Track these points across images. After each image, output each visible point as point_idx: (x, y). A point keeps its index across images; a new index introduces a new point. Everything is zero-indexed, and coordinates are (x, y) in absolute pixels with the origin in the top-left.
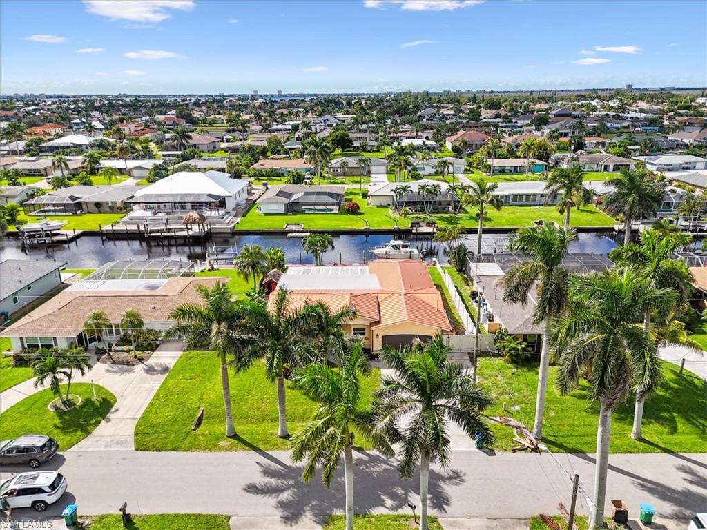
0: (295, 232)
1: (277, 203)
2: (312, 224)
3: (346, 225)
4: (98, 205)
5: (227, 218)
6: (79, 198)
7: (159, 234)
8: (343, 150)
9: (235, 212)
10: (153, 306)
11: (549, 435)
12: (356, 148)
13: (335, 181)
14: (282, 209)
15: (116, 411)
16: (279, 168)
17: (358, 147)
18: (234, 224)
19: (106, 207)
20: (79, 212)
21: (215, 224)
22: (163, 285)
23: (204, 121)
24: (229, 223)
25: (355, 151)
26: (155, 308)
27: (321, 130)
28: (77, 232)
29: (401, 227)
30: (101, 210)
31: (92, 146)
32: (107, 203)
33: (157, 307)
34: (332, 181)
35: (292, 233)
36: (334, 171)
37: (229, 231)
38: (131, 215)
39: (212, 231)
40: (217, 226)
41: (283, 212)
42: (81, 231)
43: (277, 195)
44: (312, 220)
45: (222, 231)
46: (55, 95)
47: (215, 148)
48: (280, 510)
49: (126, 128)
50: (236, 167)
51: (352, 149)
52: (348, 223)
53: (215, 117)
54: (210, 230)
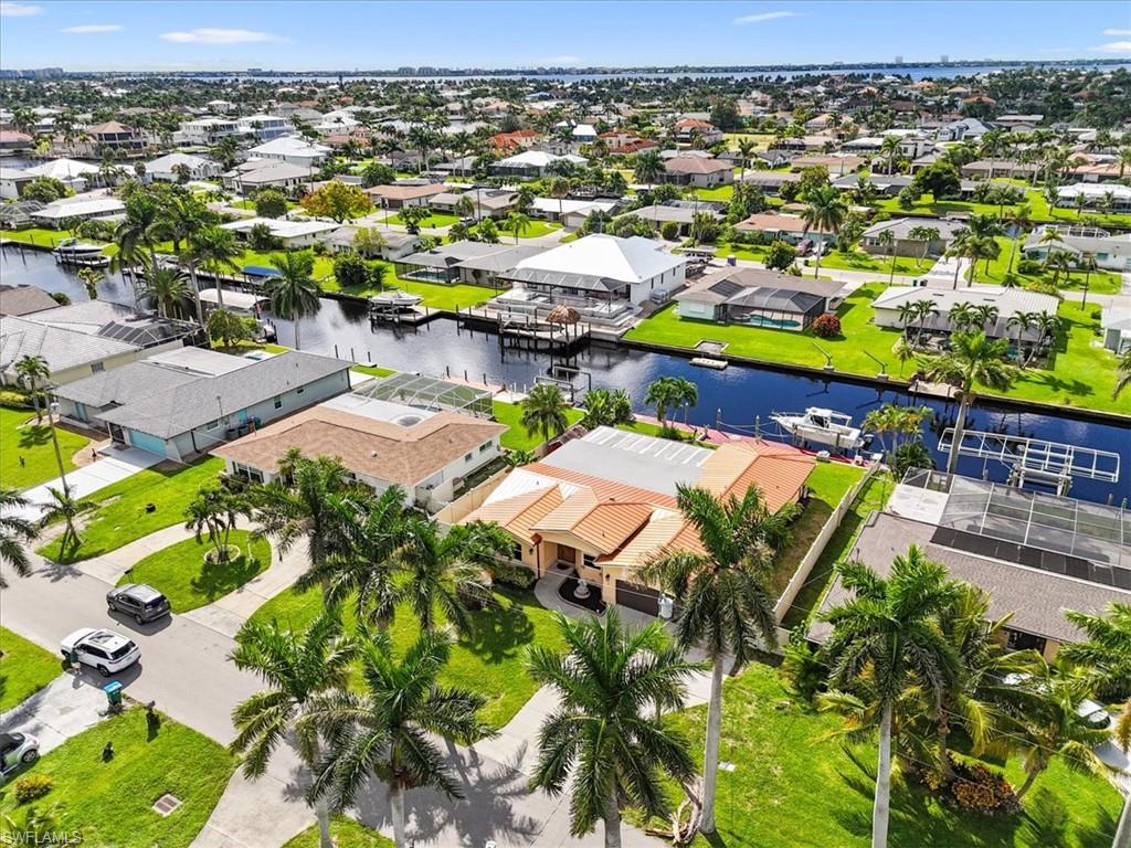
0: (707, 356)
1: (705, 302)
2: (742, 346)
3: (796, 358)
4: (477, 273)
5: (624, 317)
6: (458, 261)
7: (516, 331)
8: (936, 198)
9: (641, 309)
10: (374, 452)
11: (731, 833)
12: (967, 195)
13: (863, 263)
14: (710, 314)
15: (258, 580)
16: (777, 230)
17: (971, 192)
18: (626, 329)
19: (484, 280)
20: (453, 281)
21: (600, 325)
22: (423, 420)
23: (754, 123)
24: (620, 326)
25: (964, 200)
26: (375, 455)
27: (925, 153)
28: (432, 311)
29: (893, 378)
30: (480, 280)
31: (549, 169)
32: (488, 272)
33: (380, 454)
34: (857, 262)
35: (700, 356)
36: (872, 243)
37: (614, 339)
38: (507, 295)
39: (592, 336)
40: (602, 330)
41: (711, 318)
42: (438, 311)
43: (710, 289)
44: (748, 338)
45: (605, 338)
46: (590, 69)
47: (722, 180)
48: (295, 776)
49: (614, 139)
50: (708, 225)
51: (958, 196)
52: (803, 353)
53: (775, 117)
54: (590, 333)
